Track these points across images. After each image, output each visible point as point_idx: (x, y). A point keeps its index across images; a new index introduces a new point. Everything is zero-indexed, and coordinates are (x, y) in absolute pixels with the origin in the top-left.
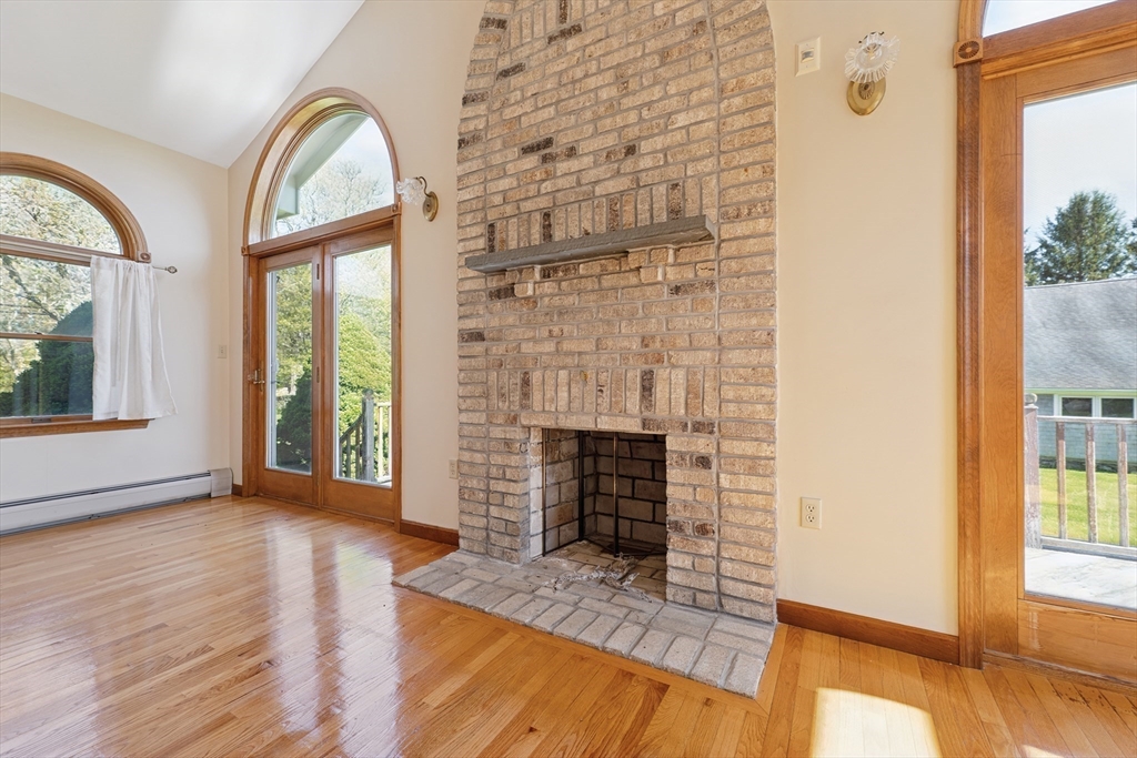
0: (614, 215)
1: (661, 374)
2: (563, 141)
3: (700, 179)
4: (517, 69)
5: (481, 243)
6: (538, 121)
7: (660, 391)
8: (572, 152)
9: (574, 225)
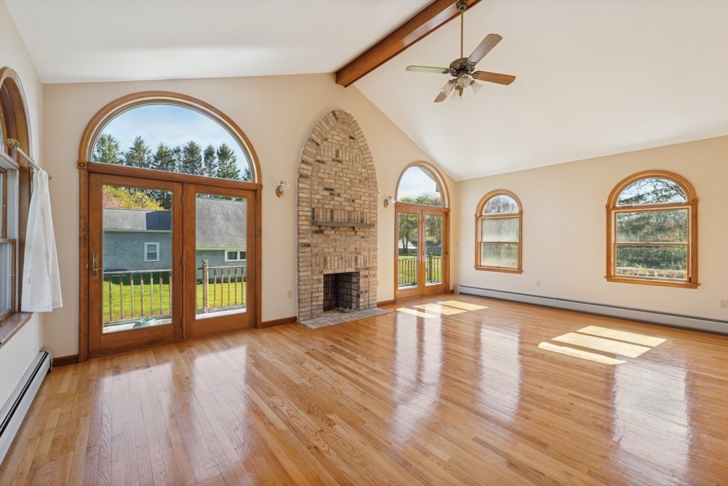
0: (349, 216)
1: (359, 257)
2: (337, 191)
6: (330, 182)
7: (359, 261)
8: (339, 195)
9: (339, 216)
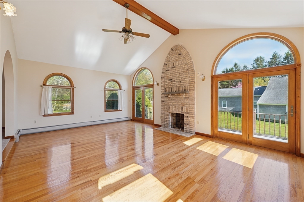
0: (179, 89)
1: (184, 107)
2: (173, 80)
3: (187, 86)
4: (168, 70)
5: (164, 90)
6: (171, 77)
7: (183, 109)
8: (174, 81)
9: (174, 90)
